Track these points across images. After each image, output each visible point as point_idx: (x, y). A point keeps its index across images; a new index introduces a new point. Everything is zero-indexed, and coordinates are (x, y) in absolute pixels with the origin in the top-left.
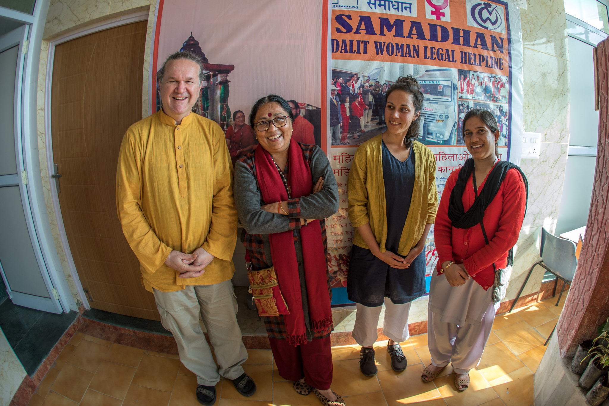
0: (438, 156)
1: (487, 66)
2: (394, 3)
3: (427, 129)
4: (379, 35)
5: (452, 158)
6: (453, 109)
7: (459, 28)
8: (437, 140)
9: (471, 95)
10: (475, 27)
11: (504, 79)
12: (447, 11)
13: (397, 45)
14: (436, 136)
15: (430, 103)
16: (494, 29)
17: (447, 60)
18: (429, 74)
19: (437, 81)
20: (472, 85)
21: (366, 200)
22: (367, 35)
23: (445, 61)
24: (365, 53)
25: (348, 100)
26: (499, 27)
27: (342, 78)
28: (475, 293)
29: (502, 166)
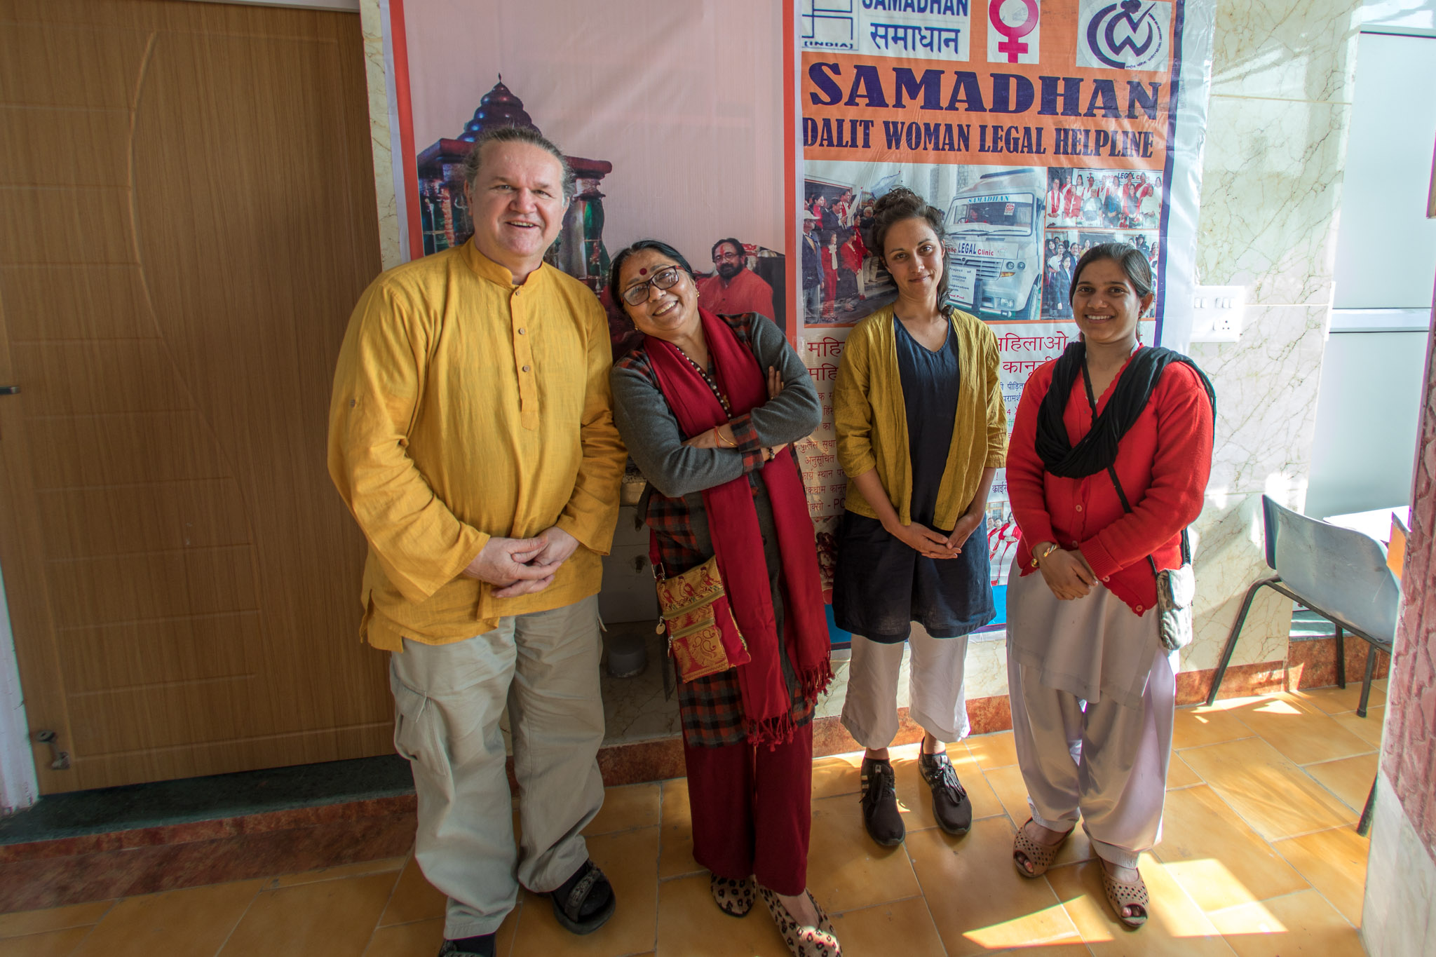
0: (1004, 341)
1: (1112, 154)
3: (981, 291)
4: (894, 106)
5: (1033, 344)
6: (1035, 249)
7: (1056, 75)
8: (1002, 311)
9: (1074, 218)
10: (1093, 69)
11: (1153, 177)
12: (1032, 41)
14: (999, 304)
15: (988, 239)
16: (1140, 64)
17: (1026, 150)
18: (987, 184)
19: (1004, 196)
20: (1077, 198)
21: (869, 426)
22: (870, 108)
23: (1022, 152)
24: (866, 145)
25: (834, 239)
26: (1152, 57)
27: (822, 198)
28: (1113, 622)
29: (1152, 356)
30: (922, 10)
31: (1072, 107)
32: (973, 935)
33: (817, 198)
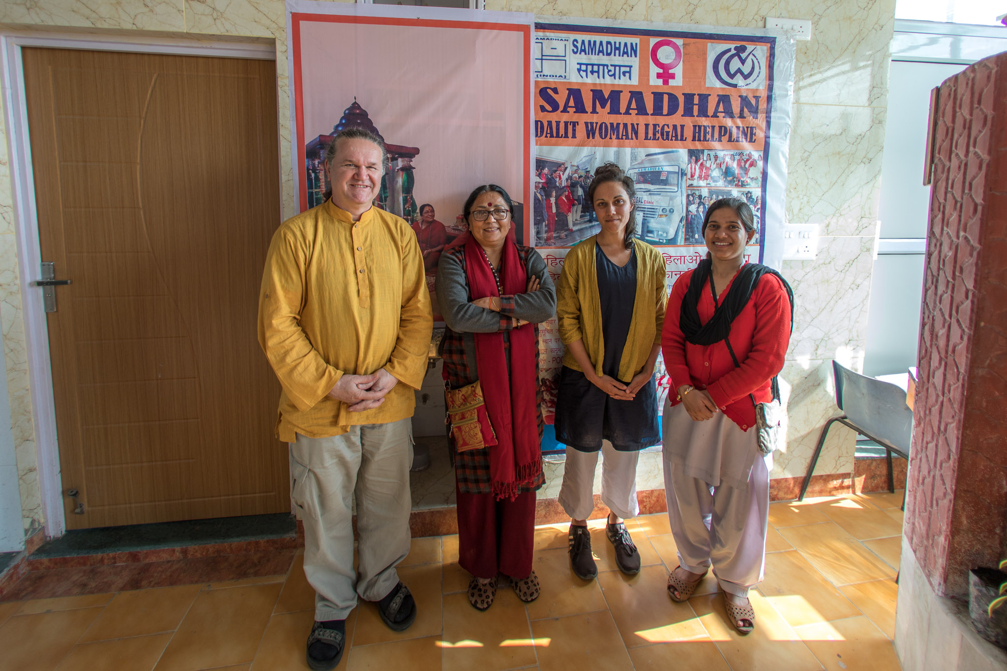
1: (729, 141)
2: (610, 68)
3: (646, 226)
4: (591, 113)
5: (679, 260)
6: (680, 200)
7: (693, 92)
8: (659, 239)
9: (705, 181)
10: (717, 88)
11: (756, 155)
12: (678, 72)
13: (612, 124)
14: (658, 235)
15: (650, 194)
16: (747, 85)
17: (674, 138)
18: (649, 160)
19: (660, 167)
20: (707, 168)
21: (578, 312)
22: (577, 114)
23: (672, 140)
24: (574, 136)
25: (554, 194)
26: (755, 80)
27: (547, 169)
28: (728, 436)
29: (753, 270)
30: (609, 54)
31: (703, 113)
32: (641, 633)
33: (543, 169)
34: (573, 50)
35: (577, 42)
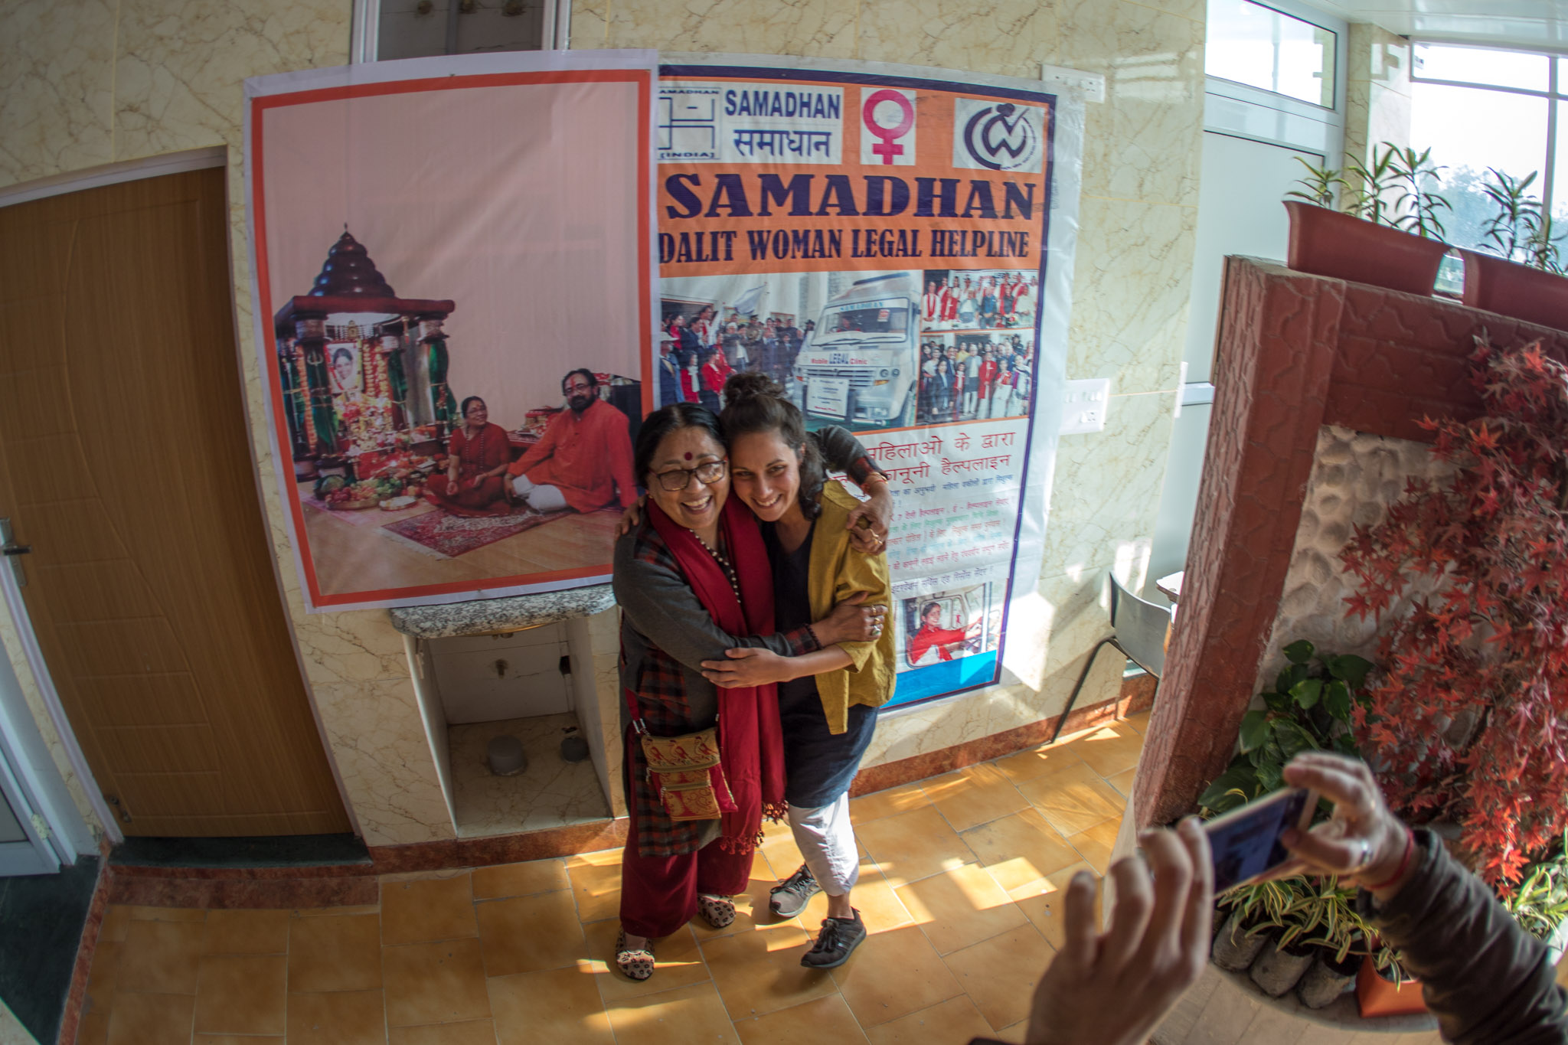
1: (990, 254)
2: (793, 137)
3: (854, 402)
4: (758, 214)
5: (907, 451)
6: (910, 354)
7: (933, 177)
8: (876, 421)
9: (950, 321)
12: (908, 141)
13: (795, 233)
14: (873, 414)
15: (861, 348)
16: (1016, 166)
17: (900, 253)
18: (861, 290)
19: (878, 302)
20: (954, 300)
22: (733, 219)
23: (897, 256)
24: (729, 257)
25: (695, 359)
26: (1027, 159)
27: (681, 317)
30: (790, 114)
31: (948, 210)
33: (675, 317)
34: (727, 109)
35: (735, 95)
